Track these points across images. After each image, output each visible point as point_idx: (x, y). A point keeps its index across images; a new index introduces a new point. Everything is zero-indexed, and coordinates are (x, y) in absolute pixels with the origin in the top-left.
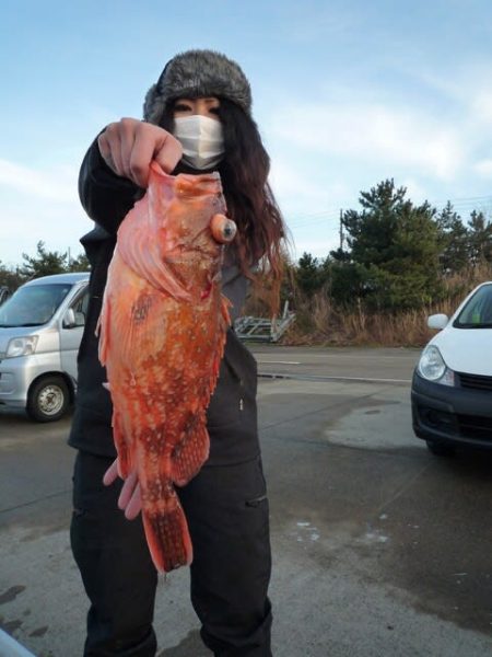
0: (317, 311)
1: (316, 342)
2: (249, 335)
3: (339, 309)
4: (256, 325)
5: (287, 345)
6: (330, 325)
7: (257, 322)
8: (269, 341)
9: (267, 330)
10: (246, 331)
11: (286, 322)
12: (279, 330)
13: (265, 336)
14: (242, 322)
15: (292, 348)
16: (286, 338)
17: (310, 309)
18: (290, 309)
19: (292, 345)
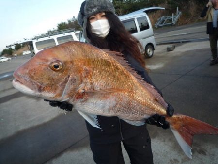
0: (191, 8)
1: (192, 21)
2: (164, 24)
3: (200, 5)
4: (166, 20)
5: (180, 25)
6: (197, 13)
7: (166, 18)
8: (172, 25)
9: (170, 20)
10: (162, 23)
11: (178, 16)
12: (175, 19)
13: (170, 23)
14: (160, 20)
15: (182, 26)
16: (179, 22)
17: (187, 8)
18: (179, 10)
19: (182, 25)
